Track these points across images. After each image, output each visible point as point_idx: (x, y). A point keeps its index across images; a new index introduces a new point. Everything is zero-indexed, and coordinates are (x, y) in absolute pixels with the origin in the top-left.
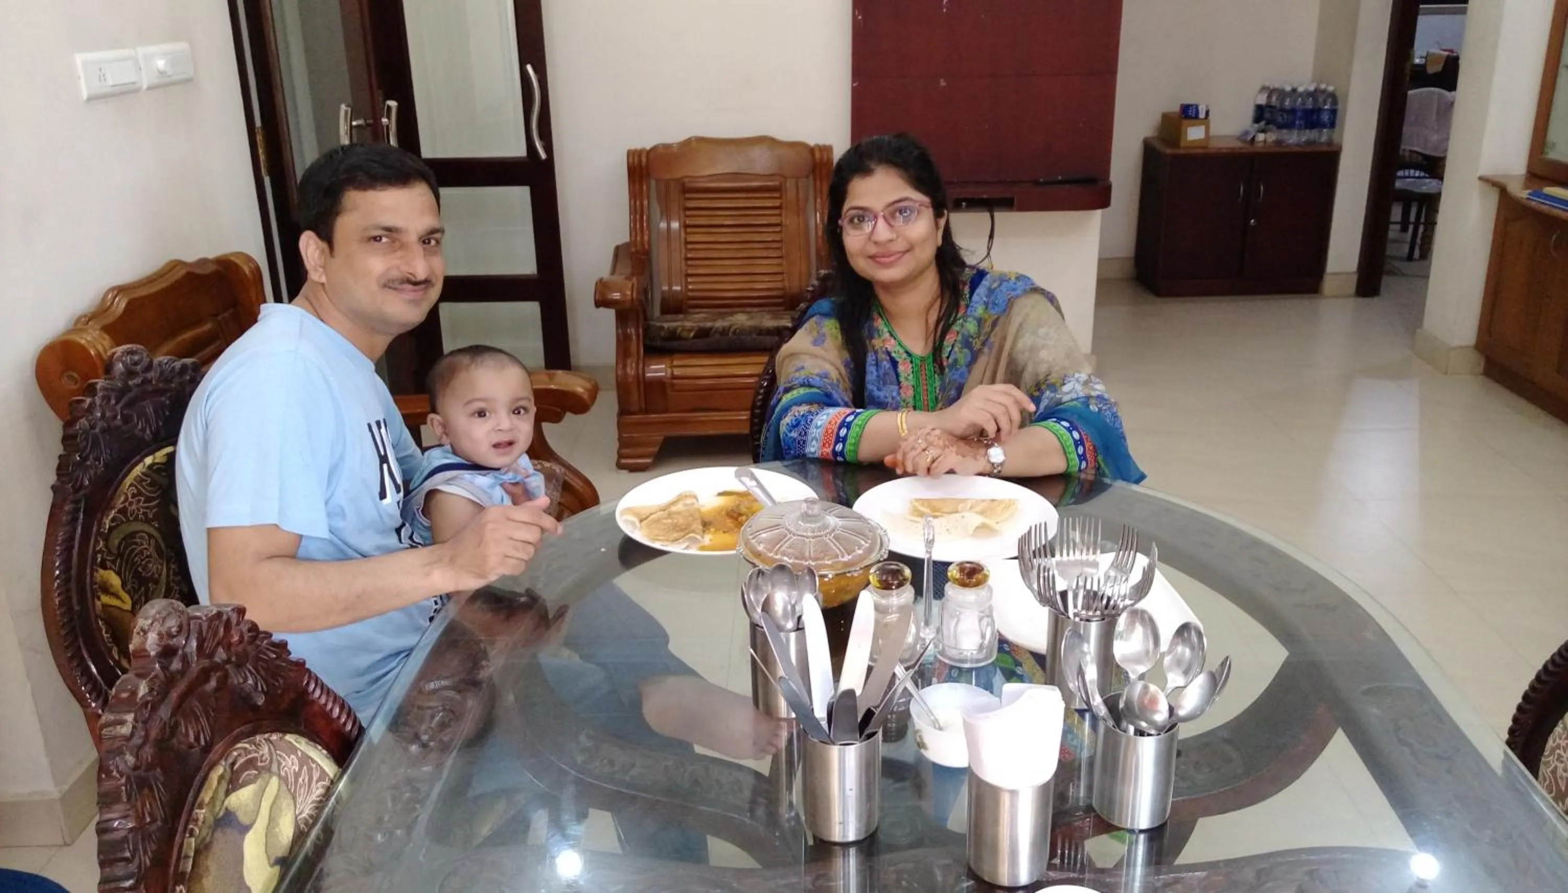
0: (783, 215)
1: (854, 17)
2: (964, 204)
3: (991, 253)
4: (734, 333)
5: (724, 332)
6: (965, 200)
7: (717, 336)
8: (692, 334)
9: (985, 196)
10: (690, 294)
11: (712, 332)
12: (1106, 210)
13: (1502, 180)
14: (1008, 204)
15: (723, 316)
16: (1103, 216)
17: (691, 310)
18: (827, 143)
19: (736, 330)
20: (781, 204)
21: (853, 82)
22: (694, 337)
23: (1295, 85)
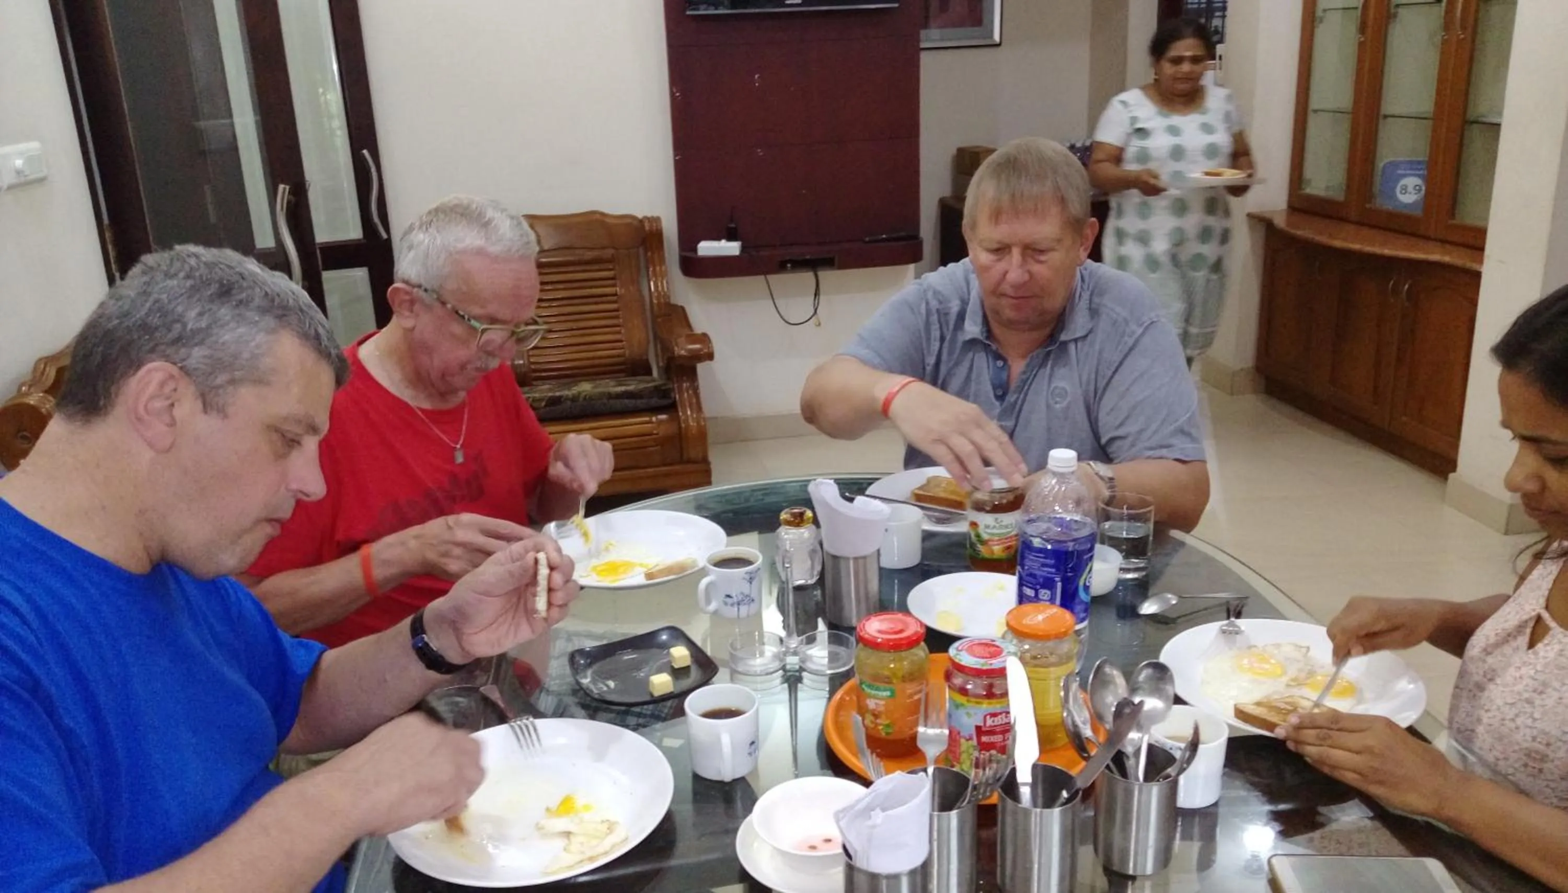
0: (618, 284)
1: (672, 95)
2: (789, 265)
3: (818, 311)
4: (585, 399)
5: (574, 399)
6: (790, 261)
7: (569, 403)
8: (543, 404)
9: (808, 257)
10: (533, 367)
11: (562, 399)
12: (919, 264)
13: (1267, 215)
14: (829, 263)
15: (569, 386)
16: (916, 268)
17: (535, 383)
18: (655, 214)
19: (586, 396)
20: (615, 275)
21: (675, 155)
22: (546, 406)
23: (1073, 142)
